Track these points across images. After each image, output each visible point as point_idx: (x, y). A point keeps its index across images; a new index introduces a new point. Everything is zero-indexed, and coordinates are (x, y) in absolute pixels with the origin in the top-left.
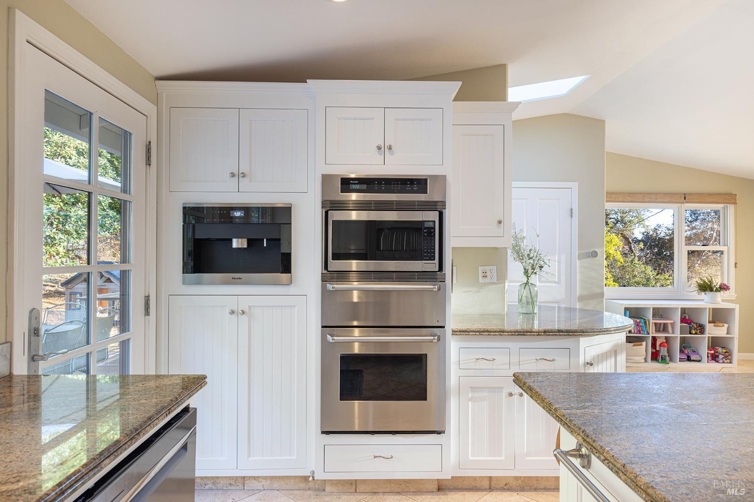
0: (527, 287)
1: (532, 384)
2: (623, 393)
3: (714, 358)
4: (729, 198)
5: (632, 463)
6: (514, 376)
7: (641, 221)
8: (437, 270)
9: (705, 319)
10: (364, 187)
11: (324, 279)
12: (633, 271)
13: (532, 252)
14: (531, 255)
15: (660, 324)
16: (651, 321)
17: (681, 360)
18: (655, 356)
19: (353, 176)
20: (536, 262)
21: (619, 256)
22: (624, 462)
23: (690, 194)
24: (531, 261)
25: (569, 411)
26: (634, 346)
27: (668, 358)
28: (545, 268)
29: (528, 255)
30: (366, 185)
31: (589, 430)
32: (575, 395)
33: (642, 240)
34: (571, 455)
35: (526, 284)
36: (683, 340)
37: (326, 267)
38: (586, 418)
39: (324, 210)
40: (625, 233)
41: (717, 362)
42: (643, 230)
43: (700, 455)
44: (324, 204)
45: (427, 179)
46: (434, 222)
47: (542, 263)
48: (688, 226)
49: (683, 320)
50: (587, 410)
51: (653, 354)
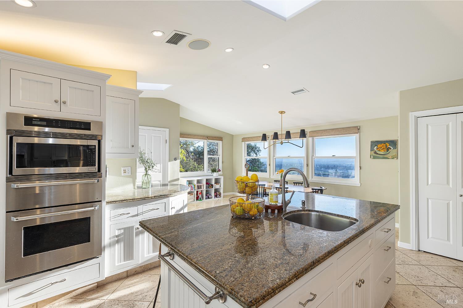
0: (146, 176)
1: (148, 226)
2: (186, 222)
3: (216, 196)
4: (220, 139)
5: (190, 254)
6: (140, 222)
7: (192, 145)
8: (97, 171)
9: (213, 182)
10: (45, 123)
11: (8, 180)
12: (190, 164)
13: (149, 160)
14: (148, 162)
15: (199, 186)
16: (196, 185)
17: (206, 198)
18: (197, 198)
19: (35, 116)
20: (150, 164)
21: (185, 159)
22: (187, 255)
23: (209, 137)
24: (148, 164)
25: (165, 236)
26: (190, 195)
27: (202, 199)
28: (155, 167)
29: (147, 161)
30: (46, 122)
31: (173, 244)
32: (167, 227)
33: (193, 152)
34: (166, 256)
35: (146, 175)
36: (207, 191)
37: (11, 172)
38: (172, 237)
39: (9, 136)
40: (187, 149)
41: (217, 197)
42: (193, 148)
43: (213, 243)
44: (8, 132)
45: (90, 123)
46: (95, 146)
47: (153, 165)
48: (208, 147)
49: (207, 183)
50: (172, 234)
51: (197, 197)
